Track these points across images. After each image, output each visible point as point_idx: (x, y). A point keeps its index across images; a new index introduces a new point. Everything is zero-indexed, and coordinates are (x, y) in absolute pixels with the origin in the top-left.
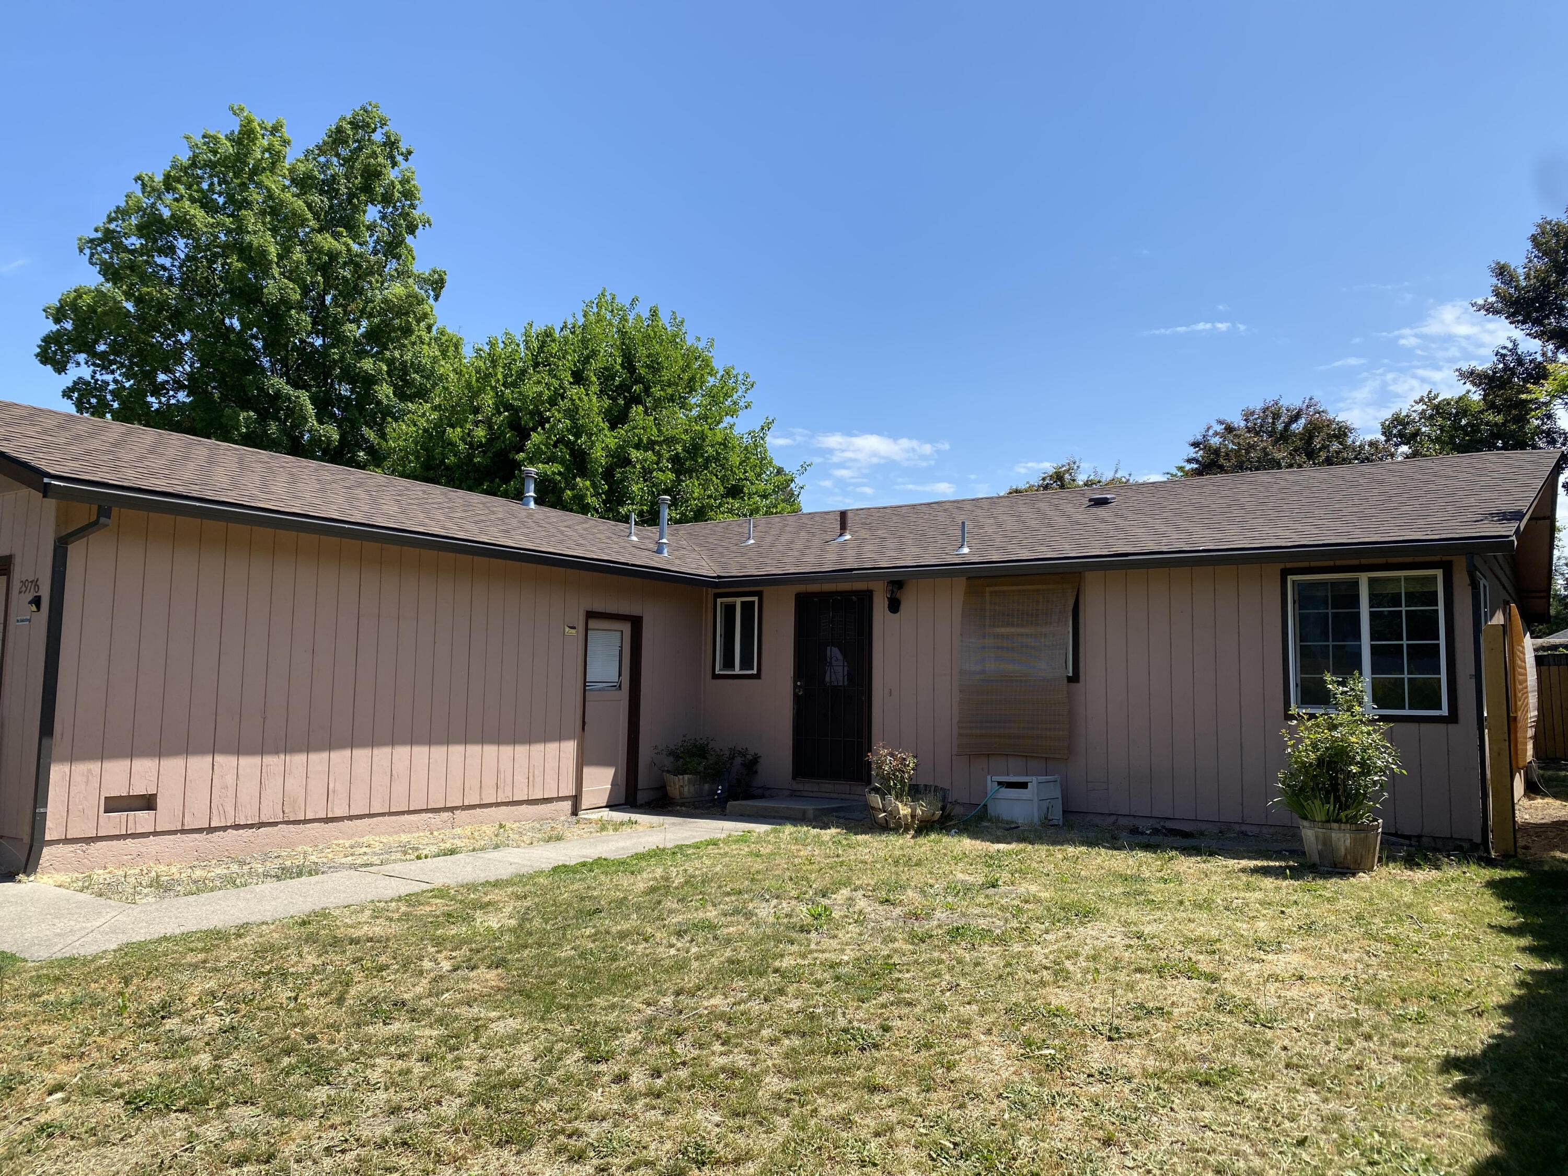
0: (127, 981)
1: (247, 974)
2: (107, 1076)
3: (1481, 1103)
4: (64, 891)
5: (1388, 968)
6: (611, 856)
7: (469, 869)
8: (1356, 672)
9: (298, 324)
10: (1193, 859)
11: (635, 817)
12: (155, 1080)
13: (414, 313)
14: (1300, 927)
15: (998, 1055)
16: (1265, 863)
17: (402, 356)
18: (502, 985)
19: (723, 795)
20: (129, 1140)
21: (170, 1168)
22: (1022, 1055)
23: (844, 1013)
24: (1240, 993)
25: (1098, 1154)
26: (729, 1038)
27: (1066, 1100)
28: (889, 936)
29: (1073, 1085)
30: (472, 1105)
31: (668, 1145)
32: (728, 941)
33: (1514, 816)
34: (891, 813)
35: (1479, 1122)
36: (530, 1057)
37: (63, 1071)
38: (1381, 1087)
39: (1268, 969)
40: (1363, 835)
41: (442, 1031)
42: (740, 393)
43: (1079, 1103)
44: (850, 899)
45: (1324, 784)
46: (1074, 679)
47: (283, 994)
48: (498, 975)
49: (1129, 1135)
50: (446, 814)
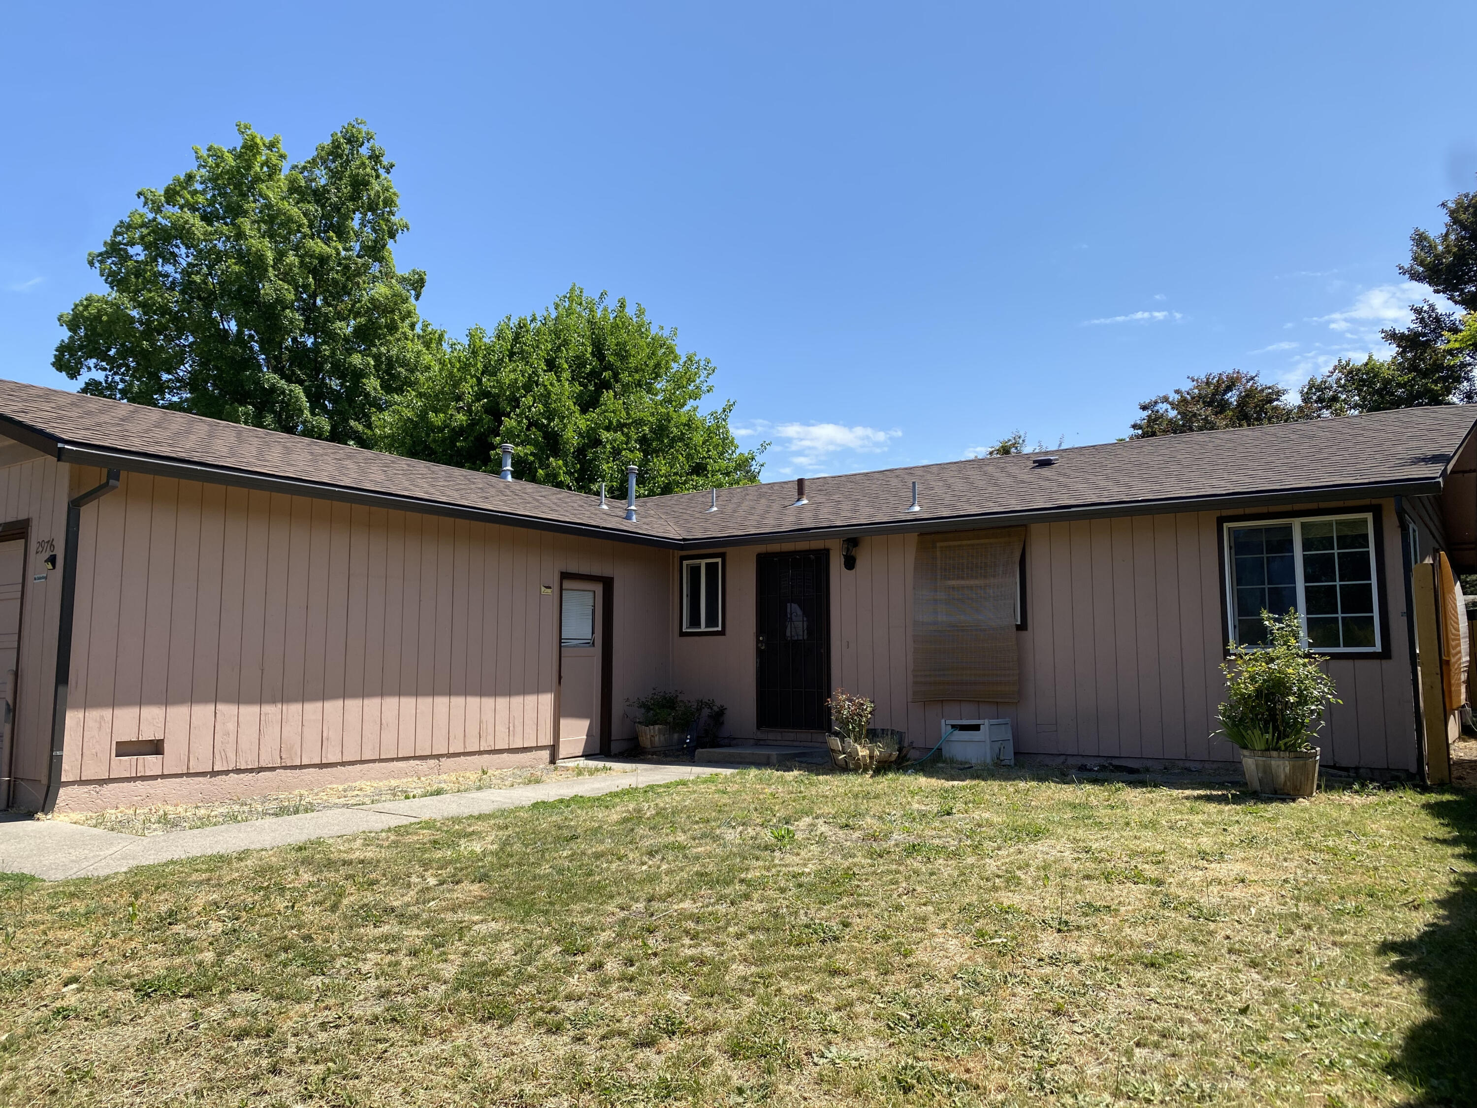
0: (137, 896)
1: (247, 888)
2: (118, 970)
3: (1417, 978)
4: (79, 827)
5: (1327, 872)
6: (587, 795)
7: (454, 806)
8: (1292, 609)
9: (291, 322)
10: (1139, 790)
11: (608, 764)
12: (163, 972)
13: (399, 310)
14: (1242, 841)
15: (953, 944)
16: (1208, 792)
17: (388, 352)
18: (484, 894)
19: (692, 745)
20: (139, 1021)
21: (176, 1041)
22: (975, 944)
23: (806, 913)
24: (1184, 894)
25: (1049, 1022)
26: (698, 933)
27: (1018, 979)
28: (848, 853)
29: (1024, 967)
30: (457, 990)
31: (641, 1018)
32: (697, 858)
33: (1448, 754)
34: (850, 755)
35: (1416, 994)
36: (512, 952)
37: (78, 966)
38: (1321, 965)
39: (1210, 875)
40: (1301, 762)
41: (428, 932)
42: (702, 379)
43: (1030, 982)
44: (812, 825)
45: (1263, 715)
46: (1022, 627)
47: (281, 904)
48: (481, 887)
49: (1078, 1007)
50: (433, 761)
